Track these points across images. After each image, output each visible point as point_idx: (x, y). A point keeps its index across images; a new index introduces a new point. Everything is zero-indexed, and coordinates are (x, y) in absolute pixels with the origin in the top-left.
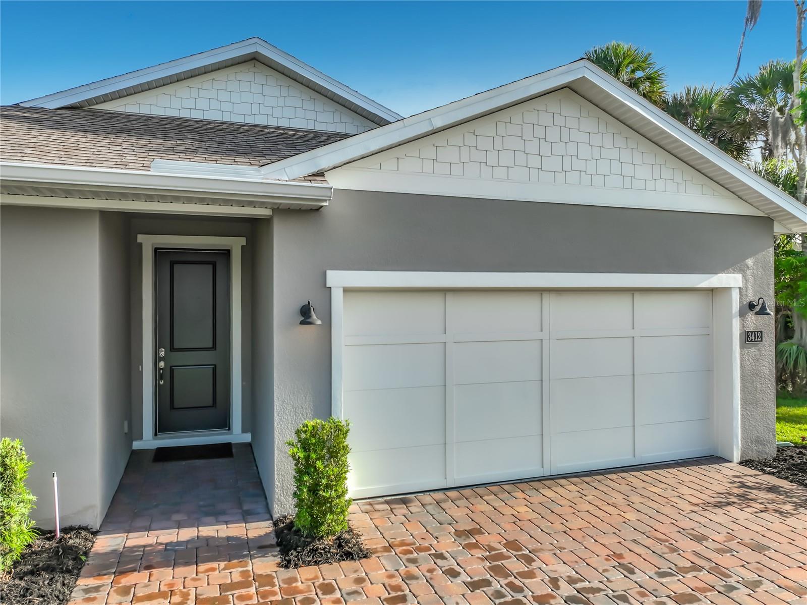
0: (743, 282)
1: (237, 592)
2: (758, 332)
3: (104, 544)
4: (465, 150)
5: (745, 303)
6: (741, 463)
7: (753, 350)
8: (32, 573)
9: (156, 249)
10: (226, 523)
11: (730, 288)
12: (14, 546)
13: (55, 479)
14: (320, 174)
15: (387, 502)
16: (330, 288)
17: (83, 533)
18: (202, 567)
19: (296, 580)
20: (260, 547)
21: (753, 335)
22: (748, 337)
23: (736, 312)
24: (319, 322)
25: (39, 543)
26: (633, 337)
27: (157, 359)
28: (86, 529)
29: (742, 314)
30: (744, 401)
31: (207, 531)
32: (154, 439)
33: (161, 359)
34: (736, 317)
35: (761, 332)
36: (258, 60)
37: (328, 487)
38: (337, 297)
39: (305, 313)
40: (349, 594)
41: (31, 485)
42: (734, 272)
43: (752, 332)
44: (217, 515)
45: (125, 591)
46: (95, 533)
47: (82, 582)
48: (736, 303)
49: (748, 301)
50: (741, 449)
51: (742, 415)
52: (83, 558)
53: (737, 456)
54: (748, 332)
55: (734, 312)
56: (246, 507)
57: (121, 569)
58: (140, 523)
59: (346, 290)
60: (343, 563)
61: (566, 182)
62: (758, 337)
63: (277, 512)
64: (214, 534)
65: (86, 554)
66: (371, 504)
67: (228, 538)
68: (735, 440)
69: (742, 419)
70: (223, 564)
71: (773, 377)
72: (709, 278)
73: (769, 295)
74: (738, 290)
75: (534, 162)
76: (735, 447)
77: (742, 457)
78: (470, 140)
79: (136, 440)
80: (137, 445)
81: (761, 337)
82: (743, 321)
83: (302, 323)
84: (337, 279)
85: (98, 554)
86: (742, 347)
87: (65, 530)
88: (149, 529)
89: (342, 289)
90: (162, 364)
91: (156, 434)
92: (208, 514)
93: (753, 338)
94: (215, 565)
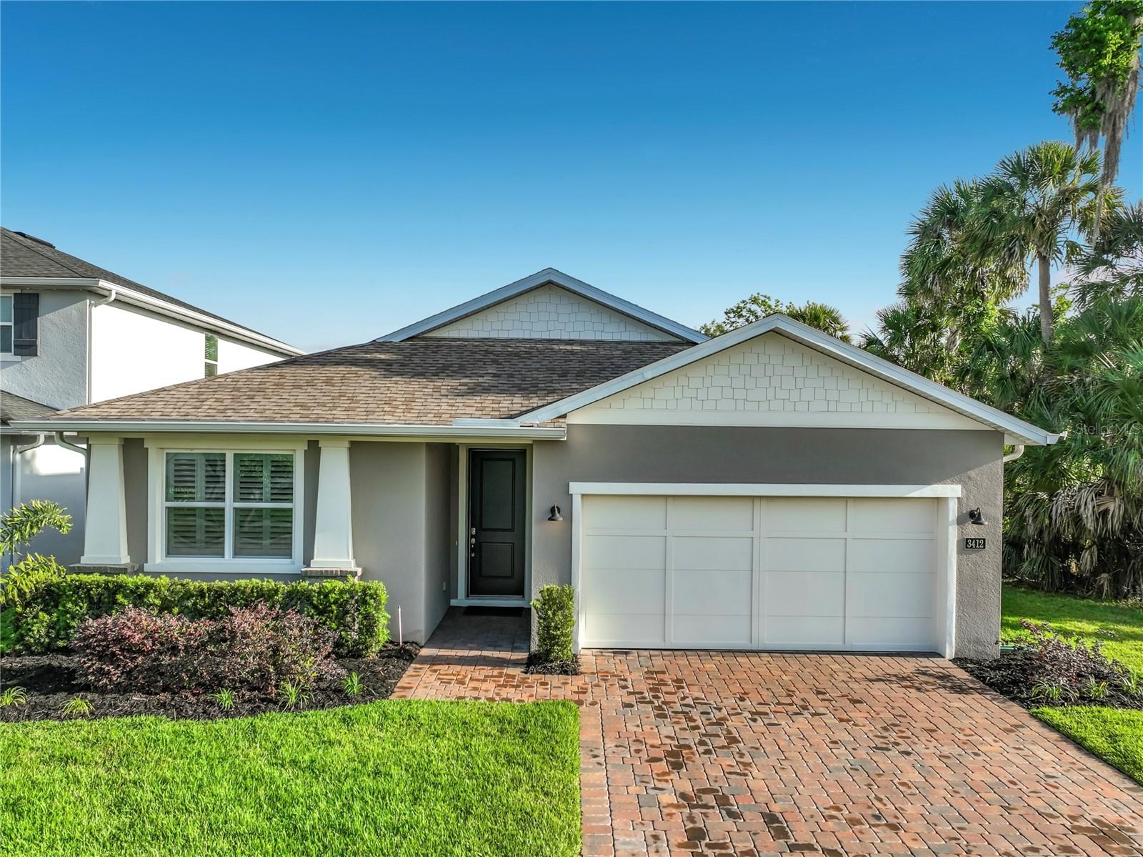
0: (962, 492)
1: (492, 679)
2: (979, 539)
3: (425, 652)
4: (679, 389)
5: (965, 512)
6: (954, 661)
7: (974, 556)
8: (388, 657)
9: (470, 449)
10: (500, 651)
11: (948, 498)
12: (380, 639)
13: (400, 610)
14: (564, 416)
15: (614, 653)
16: (572, 495)
17: (414, 645)
18: (477, 667)
19: (529, 679)
20: (516, 663)
21: (974, 542)
22: (967, 543)
23: (953, 521)
24: (561, 519)
25: (391, 646)
26: (846, 539)
27: (469, 536)
28: (416, 643)
29: (960, 521)
30: (960, 603)
31: (485, 653)
32: (466, 599)
33: (472, 536)
34: (953, 524)
35: (984, 540)
36: (553, 284)
37: (556, 628)
38: (577, 501)
39: (553, 513)
40: (554, 687)
41: (387, 610)
42: (953, 482)
43: (972, 540)
44: (495, 646)
45: (436, 671)
46: (421, 647)
47: (413, 665)
48: (954, 513)
49: (969, 510)
50: (956, 648)
51: (958, 617)
52: (414, 656)
53: (950, 652)
54: (967, 539)
55: (950, 519)
56: (516, 645)
57: (434, 663)
58: (447, 645)
59: (583, 496)
60: (560, 676)
61: (771, 409)
62: (980, 544)
63: (532, 650)
64: (488, 655)
65: (416, 655)
66: (602, 652)
67: (498, 658)
68: (948, 638)
69: (957, 620)
70: (490, 668)
71: (998, 582)
72: (921, 489)
73: (996, 505)
74: (956, 500)
75: (740, 394)
76: (947, 645)
77: (956, 654)
78: (683, 381)
79: (453, 598)
80: (453, 602)
81: (984, 545)
82: (962, 528)
83: (550, 519)
84: (576, 488)
85: (421, 656)
86: (959, 553)
87: (405, 643)
88: (452, 649)
89: (580, 496)
90: (473, 540)
91: (468, 596)
92: (490, 646)
93: (974, 545)
94: (486, 668)
